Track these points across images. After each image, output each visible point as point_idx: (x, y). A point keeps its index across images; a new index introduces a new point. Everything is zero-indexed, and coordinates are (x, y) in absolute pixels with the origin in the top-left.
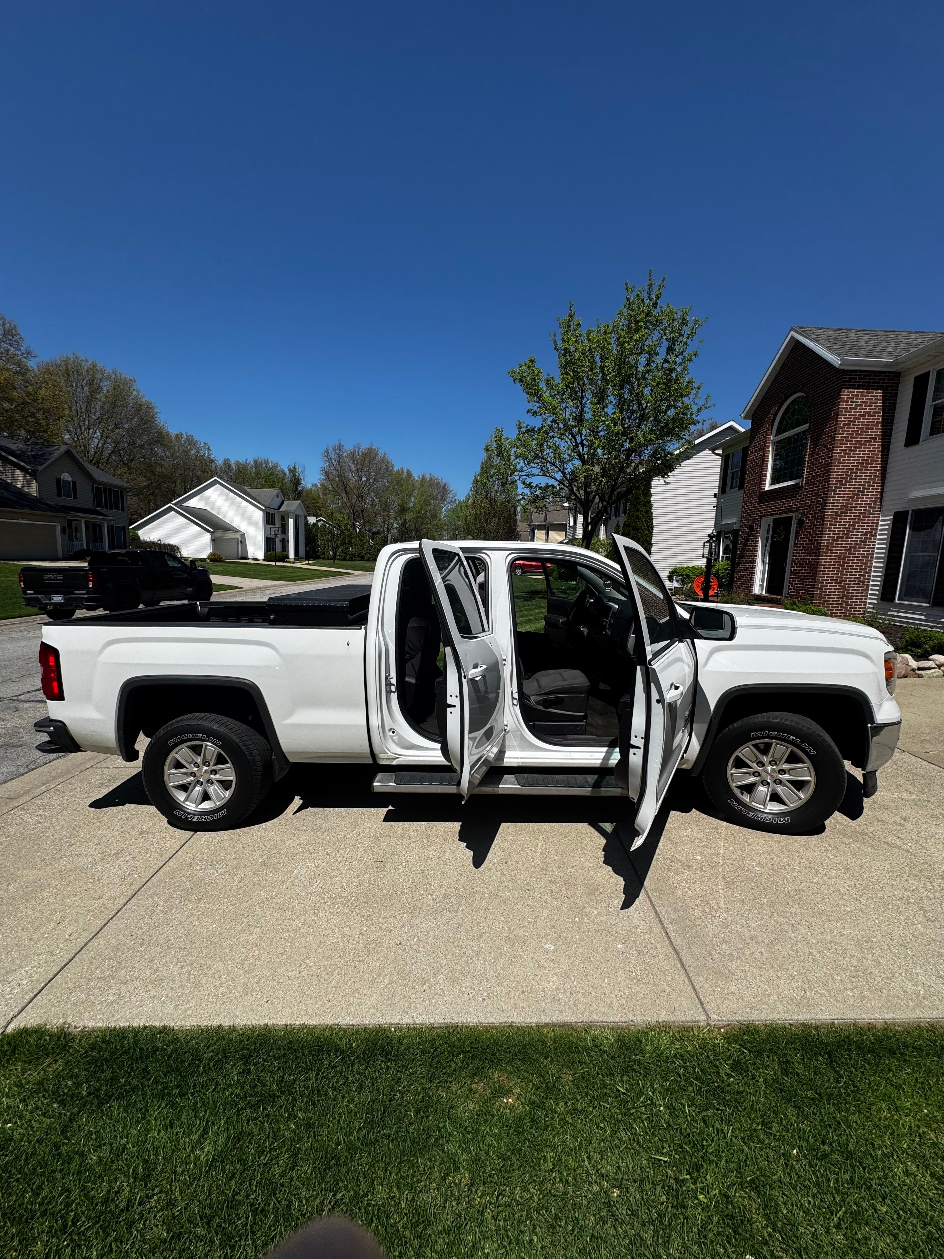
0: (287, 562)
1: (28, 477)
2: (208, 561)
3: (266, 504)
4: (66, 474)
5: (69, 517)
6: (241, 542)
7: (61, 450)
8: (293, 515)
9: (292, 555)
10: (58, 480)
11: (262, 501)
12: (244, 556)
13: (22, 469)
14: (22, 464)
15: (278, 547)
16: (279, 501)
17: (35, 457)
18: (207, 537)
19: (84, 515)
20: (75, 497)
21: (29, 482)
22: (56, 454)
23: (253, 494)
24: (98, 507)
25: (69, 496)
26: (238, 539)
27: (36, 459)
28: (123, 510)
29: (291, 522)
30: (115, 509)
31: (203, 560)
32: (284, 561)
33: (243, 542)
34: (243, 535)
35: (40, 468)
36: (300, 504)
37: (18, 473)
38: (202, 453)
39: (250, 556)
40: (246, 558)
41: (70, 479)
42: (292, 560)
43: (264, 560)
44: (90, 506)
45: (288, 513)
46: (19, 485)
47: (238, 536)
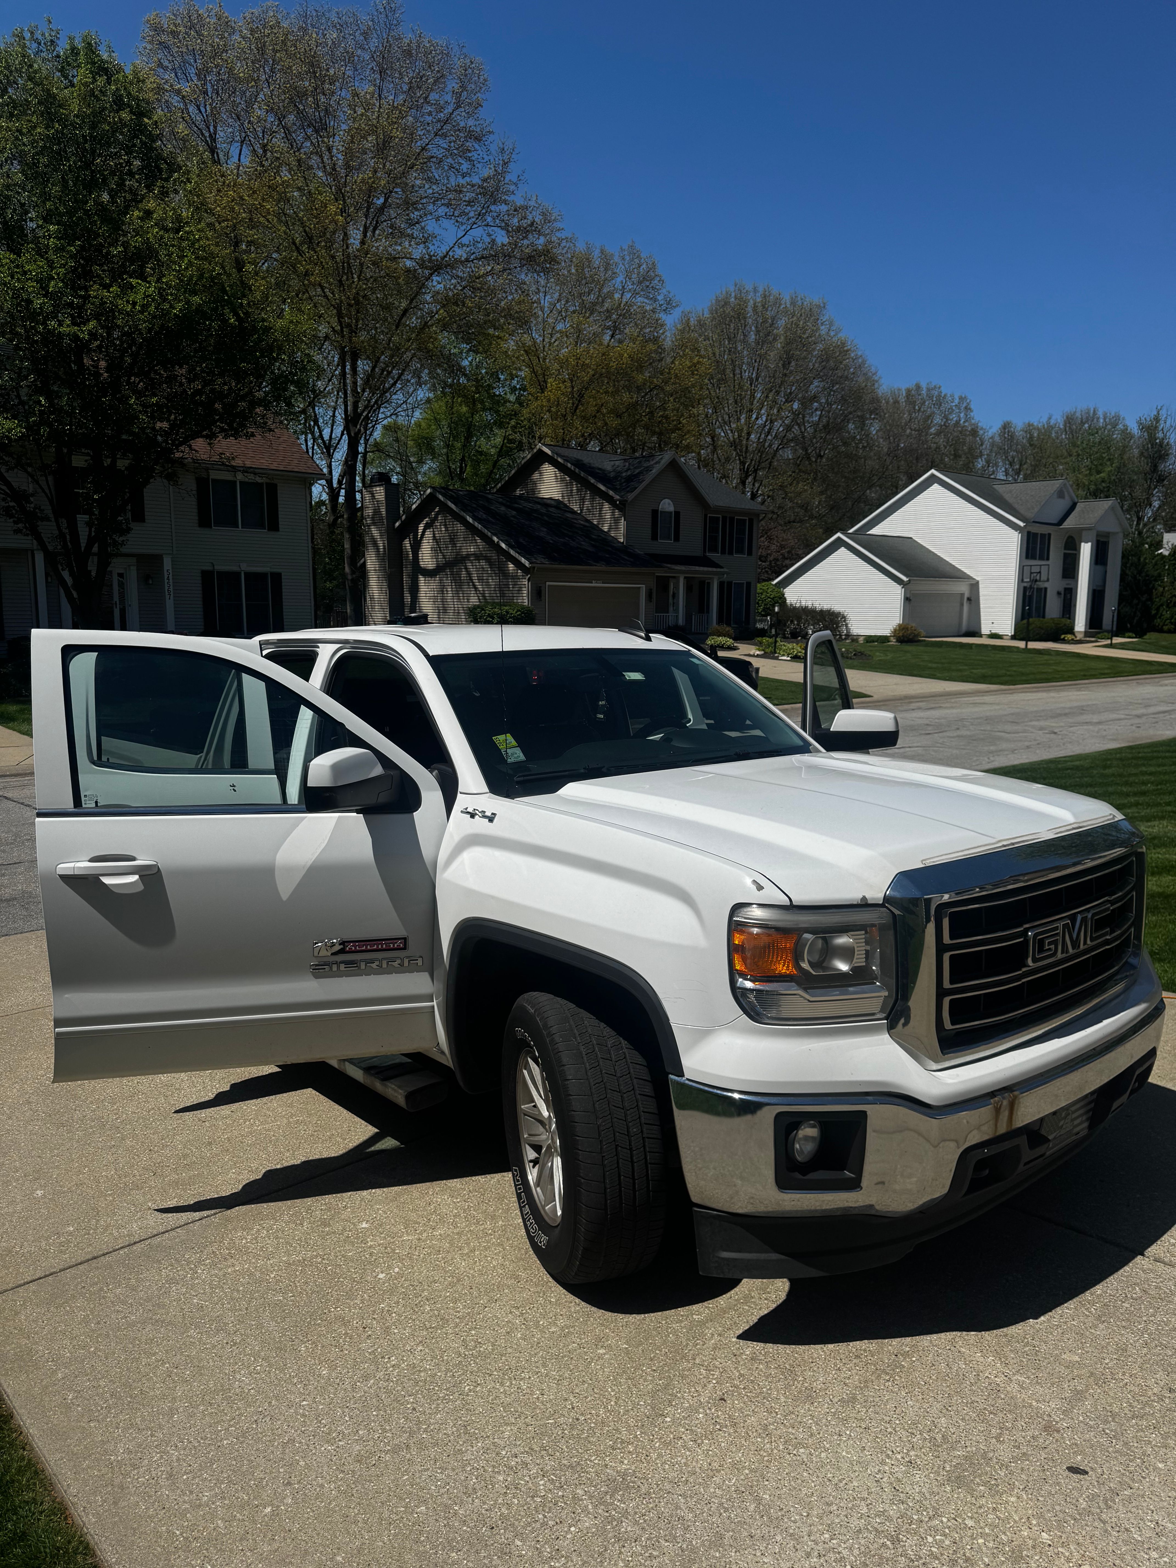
0: (1064, 641)
1: (617, 513)
2: (893, 642)
3: (1030, 515)
4: (667, 501)
5: (660, 573)
6: (969, 599)
7: (663, 462)
8: (1093, 535)
9: (1080, 624)
10: (655, 512)
11: (1022, 511)
12: (972, 629)
13: (610, 500)
14: (611, 493)
15: (1053, 607)
16: (1062, 505)
17: (630, 479)
18: (896, 593)
19: (683, 568)
20: (677, 539)
21: (616, 521)
22: (654, 471)
23: (1007, 497)
24: (710, 551)
25: (669, 539)
26: (962, 595)
27: (631, 481)
28: (750, 553)
29: (1086, 550)
30: (737, 552)
31: (883, 639)
32: (1056, 639)
33: (973, 600)
34: (975, 586)
35: (630, 497)
36: (1112, 508)
37: (606, 506)
38: (954, 417)
39: (985, 630)
40: (976, 633)
41: (671, 509)
42: (1079, 637)
43: (1014, 637)
44: (698, 552)
45: (1080, 531)
46: (606, 529)
47: (963, 588)
